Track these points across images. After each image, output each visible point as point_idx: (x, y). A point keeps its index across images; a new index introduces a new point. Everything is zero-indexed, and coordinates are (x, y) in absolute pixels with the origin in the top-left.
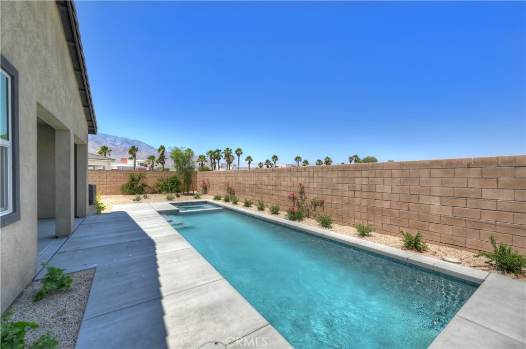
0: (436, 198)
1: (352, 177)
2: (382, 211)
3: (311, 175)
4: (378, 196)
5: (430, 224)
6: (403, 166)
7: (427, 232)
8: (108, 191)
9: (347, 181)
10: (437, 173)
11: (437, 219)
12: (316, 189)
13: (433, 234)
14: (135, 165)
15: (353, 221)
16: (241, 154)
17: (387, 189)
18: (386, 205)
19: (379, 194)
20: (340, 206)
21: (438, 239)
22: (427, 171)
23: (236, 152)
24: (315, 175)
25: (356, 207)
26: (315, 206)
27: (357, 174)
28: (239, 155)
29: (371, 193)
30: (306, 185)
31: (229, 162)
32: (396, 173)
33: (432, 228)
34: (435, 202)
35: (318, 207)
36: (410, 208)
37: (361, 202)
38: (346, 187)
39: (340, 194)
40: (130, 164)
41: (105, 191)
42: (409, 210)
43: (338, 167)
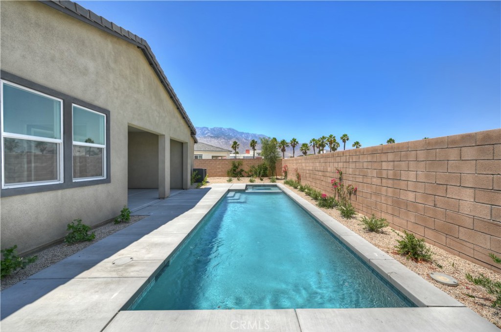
0: (468, 190)
1: (379, 162)
2: (406, 204)
3: (348, 161)
4: (403, 185)
5: (460, 228)
6: (429, 145)
7: (457, 240)
8: (220, 174)
9: (375, 165)
10: (469, 153)
11: (468, 222)
12: (350, 176)
13: (465, 243)
14: (254, 155)
15: (380, 214)
16: (347, 140)
17: (412, 176)
18: (411, 197)
19: (404, 182)
20: (369, 196)
21: (470, 252)
22: (456, 151)
23: (342, 138)
24: (351, 161)
25: (383, 198)
26: (350, 194)
27: (384, 158)
28: (344, 141)
29: (396, 181)
30: (343, 171)
31: (334, 149)
32: (422, 155)
33: (463, 234)
34: (467, 196)
35: (352, 195)
36: (436, 203)
37: (387, 191)
38: (375, 173)
39: (369, 181)
40: (251, 154)
41: (218, 174)
42: (435, 206)
43: (368, 149)
